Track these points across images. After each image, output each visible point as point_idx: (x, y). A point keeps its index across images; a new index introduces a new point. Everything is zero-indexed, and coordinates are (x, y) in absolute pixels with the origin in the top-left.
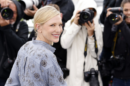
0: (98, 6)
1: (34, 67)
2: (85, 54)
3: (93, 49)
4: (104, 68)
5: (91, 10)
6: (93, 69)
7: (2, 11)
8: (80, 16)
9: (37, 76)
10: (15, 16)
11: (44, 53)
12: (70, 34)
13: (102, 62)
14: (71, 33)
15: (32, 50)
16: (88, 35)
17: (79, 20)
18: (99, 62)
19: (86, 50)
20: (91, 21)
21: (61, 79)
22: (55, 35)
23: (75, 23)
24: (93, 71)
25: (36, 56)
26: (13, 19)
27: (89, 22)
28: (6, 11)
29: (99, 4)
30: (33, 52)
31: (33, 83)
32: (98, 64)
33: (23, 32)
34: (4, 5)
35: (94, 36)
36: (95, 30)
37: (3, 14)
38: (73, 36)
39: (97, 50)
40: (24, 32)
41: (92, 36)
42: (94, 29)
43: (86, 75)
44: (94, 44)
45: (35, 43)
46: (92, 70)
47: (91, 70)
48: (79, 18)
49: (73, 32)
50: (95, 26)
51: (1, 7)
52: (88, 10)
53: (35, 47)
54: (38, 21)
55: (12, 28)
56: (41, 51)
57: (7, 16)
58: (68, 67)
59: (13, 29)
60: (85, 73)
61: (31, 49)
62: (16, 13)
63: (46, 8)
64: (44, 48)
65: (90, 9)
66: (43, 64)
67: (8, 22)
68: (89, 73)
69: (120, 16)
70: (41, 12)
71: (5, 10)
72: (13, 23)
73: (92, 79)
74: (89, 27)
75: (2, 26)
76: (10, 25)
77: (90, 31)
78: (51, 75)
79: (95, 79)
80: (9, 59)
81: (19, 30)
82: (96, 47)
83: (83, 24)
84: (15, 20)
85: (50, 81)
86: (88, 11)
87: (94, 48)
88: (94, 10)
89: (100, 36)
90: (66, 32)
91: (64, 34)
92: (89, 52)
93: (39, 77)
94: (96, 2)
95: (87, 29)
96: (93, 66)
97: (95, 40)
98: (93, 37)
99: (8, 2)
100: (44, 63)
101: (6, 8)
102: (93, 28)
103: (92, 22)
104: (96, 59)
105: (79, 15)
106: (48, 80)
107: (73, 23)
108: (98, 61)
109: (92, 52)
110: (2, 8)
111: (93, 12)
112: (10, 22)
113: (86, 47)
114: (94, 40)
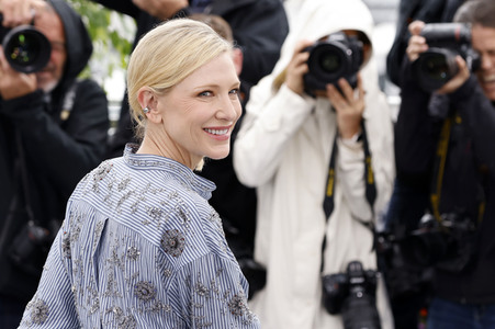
0: (376, 23)
1: (135, 257)
2: (328, 206)
3: (356, 188)
4: (398, 262)
5: (353, 36)
6: (356, 263)
7: (7, 39)
8: (309, 62)
9: (144, 293)
10: (58, 57)
11: (173, 203)
12: (273, 132)
13: (392, 238)
14: (276, 127)
15: (125, 192)
16: (338, 135)
17: (304, 77)
18: (381, 240)
19: (330, 193)
20: (353, 79)
21: (237, 305)
22: (216, 129)
23: (291, 88)
24: (356, 271)
25: (143, 214)
26: (52, 71)
27: (343, 82)
28: (22, 38)
29: (382, 14)
30: (132, 200)
31: (132, 319)
32: (376, 247)
33: (87, 119)
34: (17, 17)
35: (363, 138)
36: (367, 115)
37: (12, 52)
38: (281, 138)
39: (371, 193)
40: (94, 122)
41: (355, 137)
42: (363, 109)
43: (331, 289)
44: (360, 167)
45: (136, 165)
46: (353, 267)
47: (348, 269)
48: (304, 68)
49: (282, 122)
50: (368, 98)
51: (5, 23)
52: (341, 37)
53: (138, 180)
54: (147, 80)
55: (45, 104)
56: (163, 197)
57: (26, 59)
58: (260, 255)
59: (50, 108)
60: (325, 281)
61: (121, 188)
62: (60, 47)
63: (175, 28)
64: (173, 185)
65: (347, 33)
66: (171, 244)
67: (30, 80)
68: (342, 279)
69: (459, 59)
70: (159, 42)
71: (18, 34)
72: (50, 86)
73: (354, 303)
74: (343, 103)
75: (6, 96)
76: (39, 93)
77: (348, 118)
78: (201, 290)
79: (364, 302)
80: (31, 223)
81: (72, 112)
82: (370, 181)
83: (318, 92)
84: (59, 73)
85: (196, 312)
86: (342, 42)
87: (362, 184)
88: (362, 37)
89: (385, 140)
90: (257, 123)
91: (249, 129)
92: (343, 199)
93: (153, 298)
94: (371, 8)
95: (333, 110)
96: (359, 252)
97: (368, 154)
98: (359, 140)
99: (32, 7)
100: (173, 242)
101: (25, 27)
102: (358, 108)
103: (355, 85)
104: (369, 225)
105: (305, 56)
106: (189, 308)
107: (284, 89)
108: (376, 235)
109: (353, 198)
110: (9, 28)
111: (360, 44)
112: (39, 81)
113: (331, 182)
114: (361, 155)
